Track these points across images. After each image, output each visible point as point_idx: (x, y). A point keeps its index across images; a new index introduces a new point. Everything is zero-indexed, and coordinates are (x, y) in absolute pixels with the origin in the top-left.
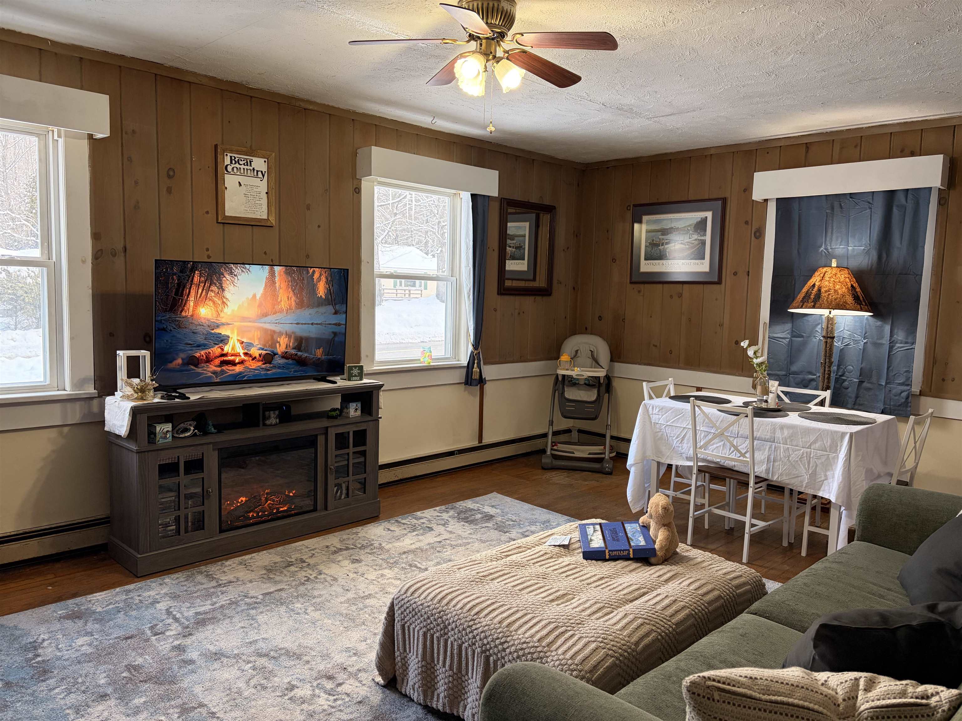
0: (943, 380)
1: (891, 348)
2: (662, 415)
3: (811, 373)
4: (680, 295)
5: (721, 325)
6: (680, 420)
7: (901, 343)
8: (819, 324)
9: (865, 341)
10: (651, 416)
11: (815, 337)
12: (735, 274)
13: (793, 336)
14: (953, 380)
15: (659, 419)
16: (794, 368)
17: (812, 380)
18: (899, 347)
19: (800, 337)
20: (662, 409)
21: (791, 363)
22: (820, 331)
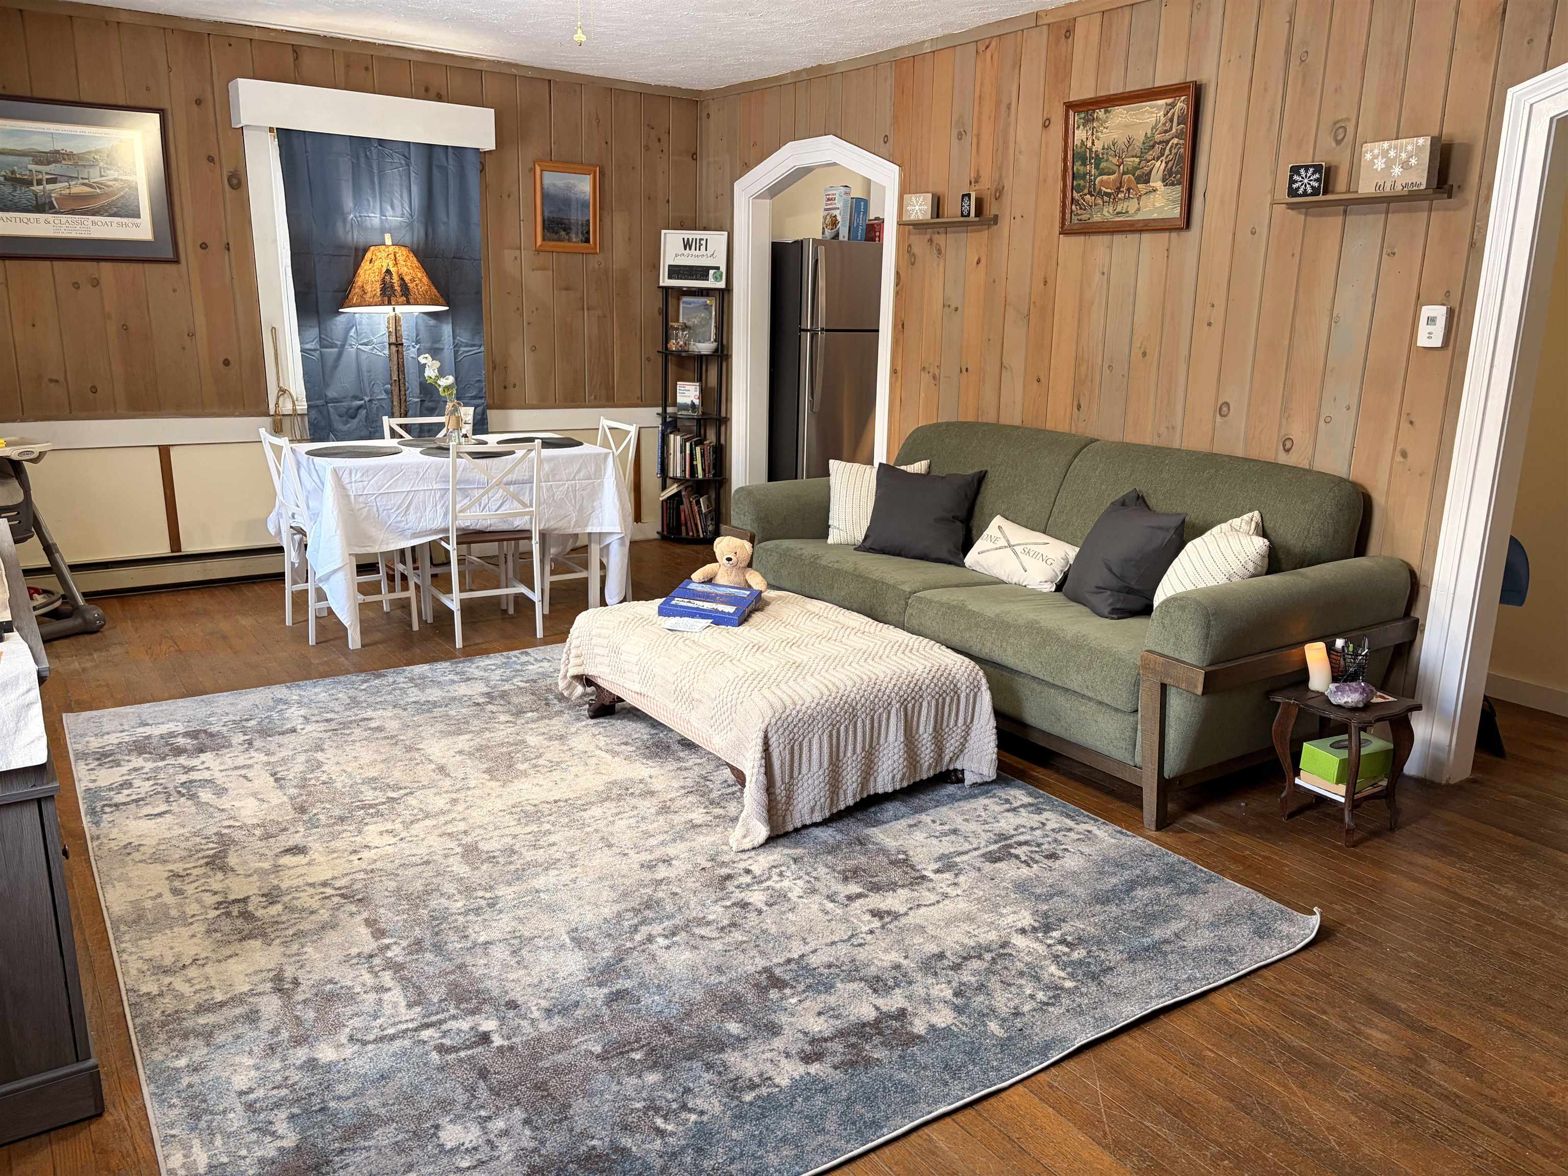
0: (505, 387)
1: (456, 352)
2: (369, 481)
3: (356, 398)
4: (96, 283)
5: (191, 335)
6: (400, 482)
7: (466, 346)
8: (352, 327)
9: (417, 346)
10: (348, 486)
11: (351, 345)
12: (204, 246)
13: (322, 346)
14: (514, 386)
15: (364, 488)
16: (331, 393)
17: (360, 407)
18: (464, 352)
19: (332, 347)
20: (367, 471)
21: (326, 385)
22: (355, 336)
